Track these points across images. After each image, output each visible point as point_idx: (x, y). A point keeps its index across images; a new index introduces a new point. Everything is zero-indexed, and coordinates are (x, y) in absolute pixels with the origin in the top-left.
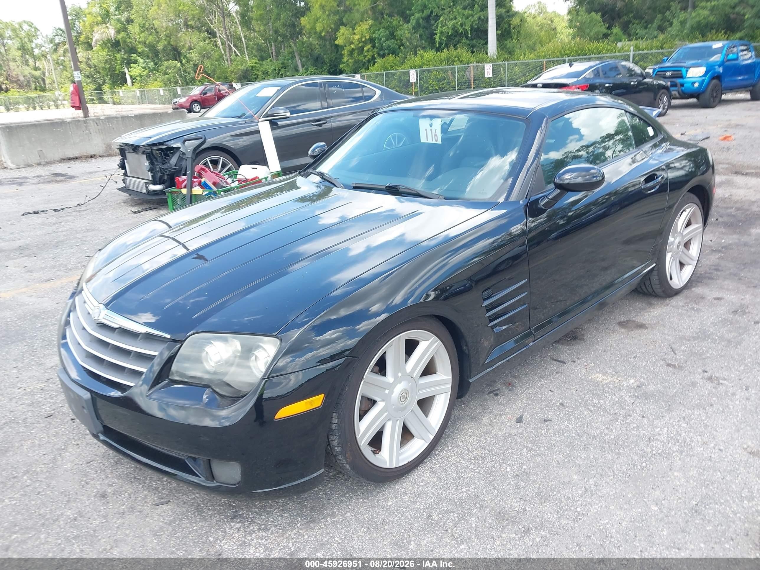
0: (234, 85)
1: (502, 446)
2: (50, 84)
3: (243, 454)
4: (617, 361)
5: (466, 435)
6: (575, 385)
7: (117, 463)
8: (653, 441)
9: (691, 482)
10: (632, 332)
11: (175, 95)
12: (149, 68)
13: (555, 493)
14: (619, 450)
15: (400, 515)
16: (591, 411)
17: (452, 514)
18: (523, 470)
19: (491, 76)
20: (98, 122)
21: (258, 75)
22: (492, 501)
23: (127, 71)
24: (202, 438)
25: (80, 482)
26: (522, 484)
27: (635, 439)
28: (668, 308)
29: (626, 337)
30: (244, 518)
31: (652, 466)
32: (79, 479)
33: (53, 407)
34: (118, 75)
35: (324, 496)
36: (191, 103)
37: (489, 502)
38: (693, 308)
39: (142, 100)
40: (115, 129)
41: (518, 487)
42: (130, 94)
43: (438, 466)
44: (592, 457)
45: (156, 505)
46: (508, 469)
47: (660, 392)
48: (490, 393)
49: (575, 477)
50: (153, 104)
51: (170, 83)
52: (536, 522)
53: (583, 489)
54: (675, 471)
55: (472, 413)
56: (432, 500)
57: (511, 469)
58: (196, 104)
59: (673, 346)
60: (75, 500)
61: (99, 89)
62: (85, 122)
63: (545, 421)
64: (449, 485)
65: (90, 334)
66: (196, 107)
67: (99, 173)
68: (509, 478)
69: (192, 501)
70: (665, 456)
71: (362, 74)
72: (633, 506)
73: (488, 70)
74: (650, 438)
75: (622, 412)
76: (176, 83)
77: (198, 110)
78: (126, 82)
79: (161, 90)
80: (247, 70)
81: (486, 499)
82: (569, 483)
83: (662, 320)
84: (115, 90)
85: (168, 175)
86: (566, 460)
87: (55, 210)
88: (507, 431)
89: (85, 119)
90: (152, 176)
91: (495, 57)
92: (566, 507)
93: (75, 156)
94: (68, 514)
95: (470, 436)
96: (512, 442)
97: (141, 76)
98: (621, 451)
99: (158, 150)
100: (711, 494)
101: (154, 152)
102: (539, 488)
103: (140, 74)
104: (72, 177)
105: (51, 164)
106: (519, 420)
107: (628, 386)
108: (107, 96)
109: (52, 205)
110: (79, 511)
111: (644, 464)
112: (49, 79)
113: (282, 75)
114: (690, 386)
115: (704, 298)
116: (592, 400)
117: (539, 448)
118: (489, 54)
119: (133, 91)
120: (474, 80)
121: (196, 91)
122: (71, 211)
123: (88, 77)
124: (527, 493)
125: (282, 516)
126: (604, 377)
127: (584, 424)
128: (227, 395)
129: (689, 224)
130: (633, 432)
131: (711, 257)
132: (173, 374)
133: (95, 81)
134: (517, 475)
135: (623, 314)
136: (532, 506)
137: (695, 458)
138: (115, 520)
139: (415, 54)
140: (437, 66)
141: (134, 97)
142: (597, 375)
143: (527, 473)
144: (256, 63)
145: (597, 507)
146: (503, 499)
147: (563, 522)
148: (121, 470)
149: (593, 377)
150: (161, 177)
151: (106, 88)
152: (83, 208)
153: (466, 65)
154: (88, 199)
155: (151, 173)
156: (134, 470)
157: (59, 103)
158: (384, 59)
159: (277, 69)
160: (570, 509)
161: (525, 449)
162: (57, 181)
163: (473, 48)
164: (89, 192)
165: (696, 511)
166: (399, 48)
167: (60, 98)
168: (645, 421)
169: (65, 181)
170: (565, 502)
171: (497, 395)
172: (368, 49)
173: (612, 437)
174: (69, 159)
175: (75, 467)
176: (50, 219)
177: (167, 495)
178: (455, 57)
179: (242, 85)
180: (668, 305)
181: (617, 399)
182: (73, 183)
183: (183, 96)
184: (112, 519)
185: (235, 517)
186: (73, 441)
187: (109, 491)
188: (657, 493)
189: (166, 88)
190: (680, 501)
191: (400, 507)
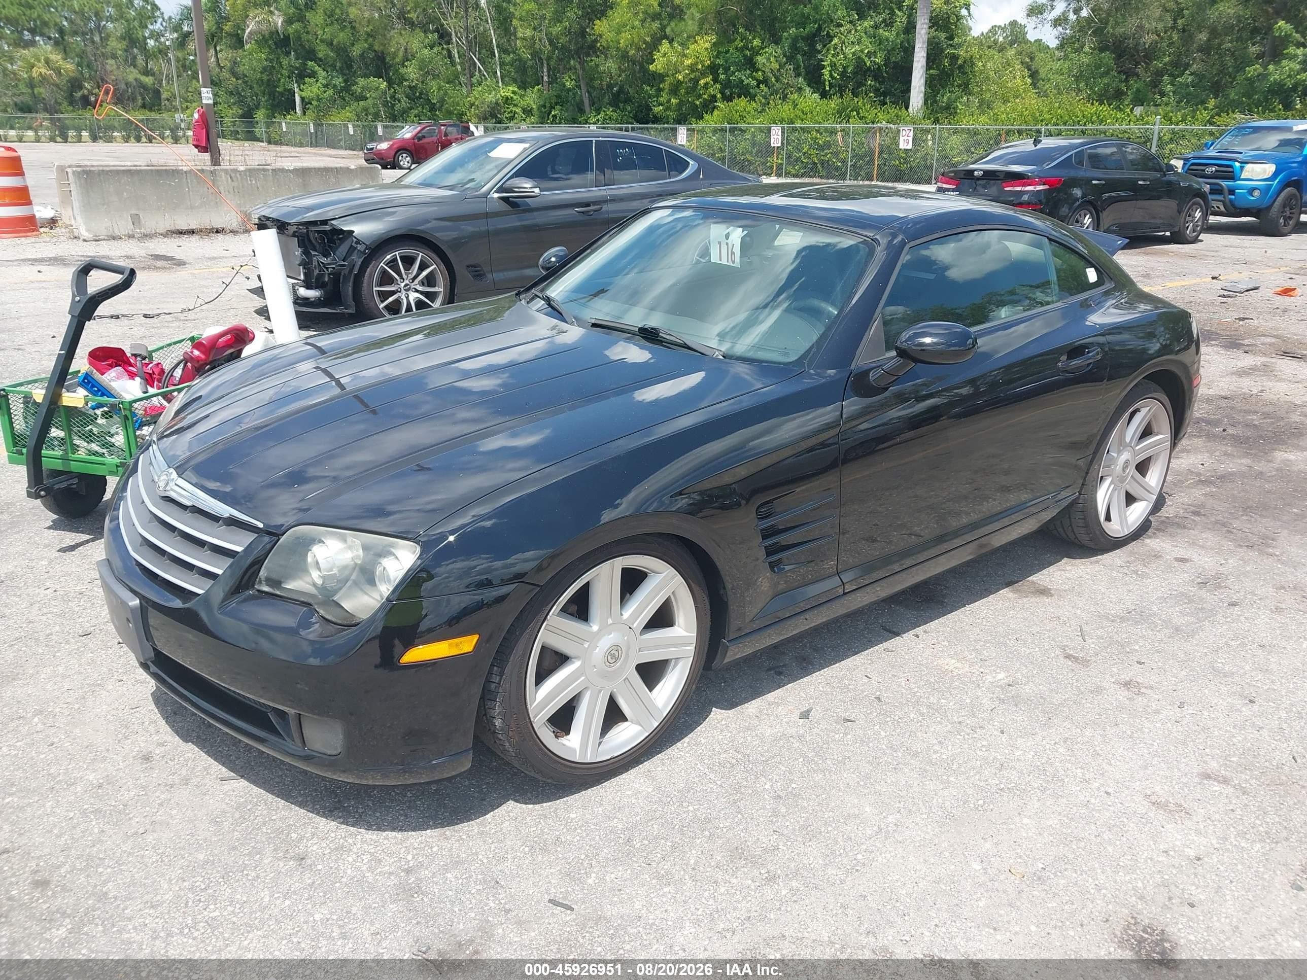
0: (472, 128)
1: (768, 751)
2: (168, 100)
3: (351, 714)
4: (986, 642)
5: (716, 728)
6: (909, 671)
7: (175, 713)
8: (1007, 769)
9: (1045, 834)
10: (1025, 600)
11: (373, 137)
12: (335, 86)
13: (830, 829)
14: (948, 776)
15: (584, 835)
16: (922, 714)
17: (663, 841)
18: (790, 789)
19: (910, 147)
20: (233, 175)
21: (515, 113)
22: (730, 829)
23: (296, 90)
24: (299, 686)
25: (116, 735)
26: (783, 810)
27: (978, 762)
28: (1097, 567)
29: (1014, 608)
30: (349, 812)
31: (992, 806)
32: (115, 730)
33: (94, 622)
34: (282, 94)
35: (476, 795)
36: (396, 153)
37: (725, 830)
38: (1136, 572)
39: (317, 141)
40: (260, 189)
41: (775, 813)
42: (299, 129)
43: (660, 769)
44: (904, 783)
45: (222, 780)
46: (767, 787)
47: (1041, 697)
48: (770, 669)
49: (868, 809)
50: (334, 148)
51: (366, 115)
52: (788, 867)
53: (875, 828)
54: (1026, 816)
55: (733, 697)
56: (638, 818)
57: (771, 786)
58: (404, 155)
59: (1085, 628)
60: (104, 759)
61: (248, 115)
62: (212, 173)
63: (846, 720)
64: (669, 799)
65: (150, 512)
66: (405, 160)
67: (224, 260)
68: (765, 799)
69: (277, 780)
70: (1018, 793)
71: (690, 126)
72: (944, 860)
73: (906, 138)
74: (1002, 765)
75: (971, 721)
76: (377, 116)
77: (406, 165)
78: (294, 108)
79: (350, 127)
80: (497, 103)
81: (721, 825)
82: (856, 816)
83: (1080, 585)
84: (274, 120)
85: (329, 274)
86: (862, 783)
87: (145, 316)
88: (782, 730)
89: (212, 168)
90: (305, 274)
91: (920, 115)
92: (842, 851)
93: (190, 228)
94: (91, 778)
95: (722, 731)
96: (783, 747)
97: (319, 100)
98: (952, 779)
99: (319, 232)
100: (1071, 856)
101: (311, 235)
102: (808, 819)
103: (318, 96)
104: (181, 263)
105: (151, 238)
106: (805, 715)
107: (992, 683)
108: (260, 130)
109: (143, 307)
110: (108, 776)
111: (981, 802)
112: (168, 91)
113: (555, 116)
114: (1092, 692)
115: (1161, 556)
116: (928, 698)
117: (824, 761)
118: (910, 110)
119: (303, 124)
120: (881, 153)
121: (407, 132)
122: (171, 319)
123: (231, 93)
124: (788, 823)
125: (406, 816)
126: (959, 665)
127: (905, 733)
128: (334, 620)
129: (1147, 432)
130: (979, 753)
131: (1194, 490)
132: (260, 582)
133: (241, 101)
134: (779, 796)
135: (1020, 569)
136: (789, 843)
137: (1064, 800)
138: (157, 794)
139: (784, 98)
140: (820, 123)
141: (305, 133)
142: (948, 660)
143: (795, 796)
144: (513, 92)
145: (888, 856)
146: (746, 828)
147: (830, 871)
148: (180, 724)
149: (940, 662)
150: (321, 276)
151: (260, 115)
152: (191, 316)
153: (870, 125)
154: (200, 301)
155: (304, 268)
156: (199, 726)
157: (181, 134)
158: (730, 104)
159: (548, 105)
160: (847, 855)
161: (801, 760)
162: (156, 268)
163: (885, 97)
164: (205, 290)
165: (1039, 879)
166: (758, 86)
167: (183, 126)
168: (1004, 738)
169: (170, 268)
170: (842, 843)
171: (780, 673)
172: (706, 84)
173: (944, 757)
174: (181, 233)
175: (114, 713)
176: (136, 329)
177: (242, 768)
178: (852, 111)
179: (486, 129)
180: (1097, 562)
181: (968, 701)
182: (181, 274)
183: (387, 140)
184: (155, 792)
185: (336, 809)
186: (116, 674)
187: (157, 752)
188: (988, 845)
189: (359, 123)
190: (1019, 860)
191: (587, 823)
